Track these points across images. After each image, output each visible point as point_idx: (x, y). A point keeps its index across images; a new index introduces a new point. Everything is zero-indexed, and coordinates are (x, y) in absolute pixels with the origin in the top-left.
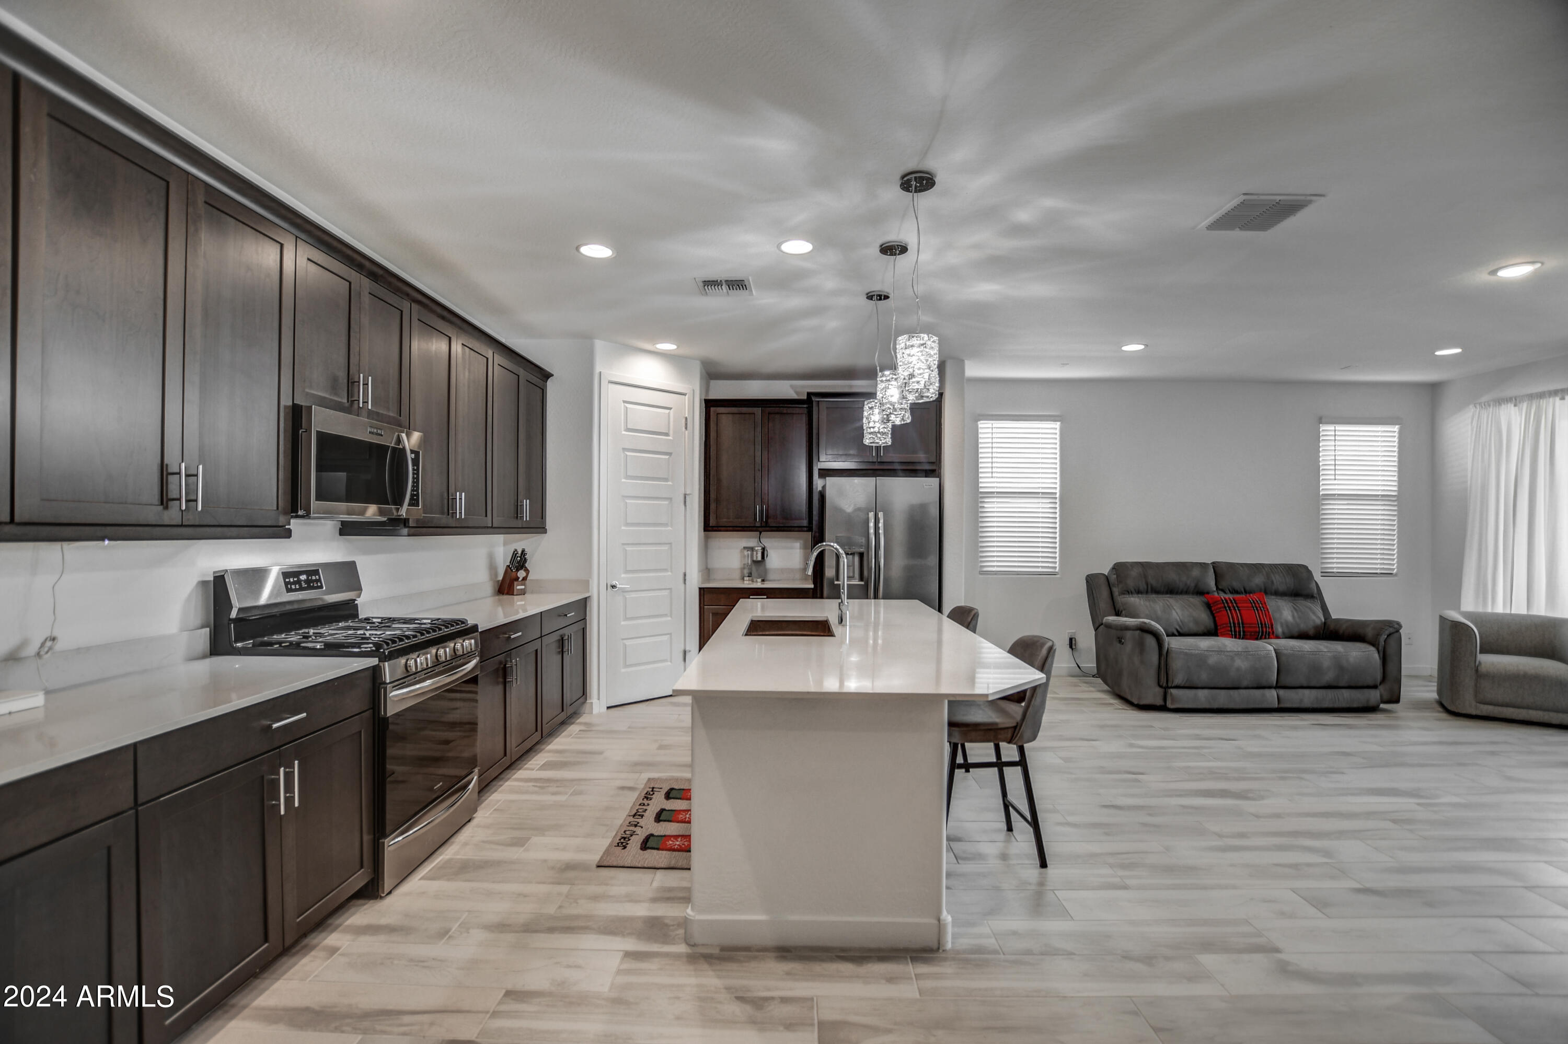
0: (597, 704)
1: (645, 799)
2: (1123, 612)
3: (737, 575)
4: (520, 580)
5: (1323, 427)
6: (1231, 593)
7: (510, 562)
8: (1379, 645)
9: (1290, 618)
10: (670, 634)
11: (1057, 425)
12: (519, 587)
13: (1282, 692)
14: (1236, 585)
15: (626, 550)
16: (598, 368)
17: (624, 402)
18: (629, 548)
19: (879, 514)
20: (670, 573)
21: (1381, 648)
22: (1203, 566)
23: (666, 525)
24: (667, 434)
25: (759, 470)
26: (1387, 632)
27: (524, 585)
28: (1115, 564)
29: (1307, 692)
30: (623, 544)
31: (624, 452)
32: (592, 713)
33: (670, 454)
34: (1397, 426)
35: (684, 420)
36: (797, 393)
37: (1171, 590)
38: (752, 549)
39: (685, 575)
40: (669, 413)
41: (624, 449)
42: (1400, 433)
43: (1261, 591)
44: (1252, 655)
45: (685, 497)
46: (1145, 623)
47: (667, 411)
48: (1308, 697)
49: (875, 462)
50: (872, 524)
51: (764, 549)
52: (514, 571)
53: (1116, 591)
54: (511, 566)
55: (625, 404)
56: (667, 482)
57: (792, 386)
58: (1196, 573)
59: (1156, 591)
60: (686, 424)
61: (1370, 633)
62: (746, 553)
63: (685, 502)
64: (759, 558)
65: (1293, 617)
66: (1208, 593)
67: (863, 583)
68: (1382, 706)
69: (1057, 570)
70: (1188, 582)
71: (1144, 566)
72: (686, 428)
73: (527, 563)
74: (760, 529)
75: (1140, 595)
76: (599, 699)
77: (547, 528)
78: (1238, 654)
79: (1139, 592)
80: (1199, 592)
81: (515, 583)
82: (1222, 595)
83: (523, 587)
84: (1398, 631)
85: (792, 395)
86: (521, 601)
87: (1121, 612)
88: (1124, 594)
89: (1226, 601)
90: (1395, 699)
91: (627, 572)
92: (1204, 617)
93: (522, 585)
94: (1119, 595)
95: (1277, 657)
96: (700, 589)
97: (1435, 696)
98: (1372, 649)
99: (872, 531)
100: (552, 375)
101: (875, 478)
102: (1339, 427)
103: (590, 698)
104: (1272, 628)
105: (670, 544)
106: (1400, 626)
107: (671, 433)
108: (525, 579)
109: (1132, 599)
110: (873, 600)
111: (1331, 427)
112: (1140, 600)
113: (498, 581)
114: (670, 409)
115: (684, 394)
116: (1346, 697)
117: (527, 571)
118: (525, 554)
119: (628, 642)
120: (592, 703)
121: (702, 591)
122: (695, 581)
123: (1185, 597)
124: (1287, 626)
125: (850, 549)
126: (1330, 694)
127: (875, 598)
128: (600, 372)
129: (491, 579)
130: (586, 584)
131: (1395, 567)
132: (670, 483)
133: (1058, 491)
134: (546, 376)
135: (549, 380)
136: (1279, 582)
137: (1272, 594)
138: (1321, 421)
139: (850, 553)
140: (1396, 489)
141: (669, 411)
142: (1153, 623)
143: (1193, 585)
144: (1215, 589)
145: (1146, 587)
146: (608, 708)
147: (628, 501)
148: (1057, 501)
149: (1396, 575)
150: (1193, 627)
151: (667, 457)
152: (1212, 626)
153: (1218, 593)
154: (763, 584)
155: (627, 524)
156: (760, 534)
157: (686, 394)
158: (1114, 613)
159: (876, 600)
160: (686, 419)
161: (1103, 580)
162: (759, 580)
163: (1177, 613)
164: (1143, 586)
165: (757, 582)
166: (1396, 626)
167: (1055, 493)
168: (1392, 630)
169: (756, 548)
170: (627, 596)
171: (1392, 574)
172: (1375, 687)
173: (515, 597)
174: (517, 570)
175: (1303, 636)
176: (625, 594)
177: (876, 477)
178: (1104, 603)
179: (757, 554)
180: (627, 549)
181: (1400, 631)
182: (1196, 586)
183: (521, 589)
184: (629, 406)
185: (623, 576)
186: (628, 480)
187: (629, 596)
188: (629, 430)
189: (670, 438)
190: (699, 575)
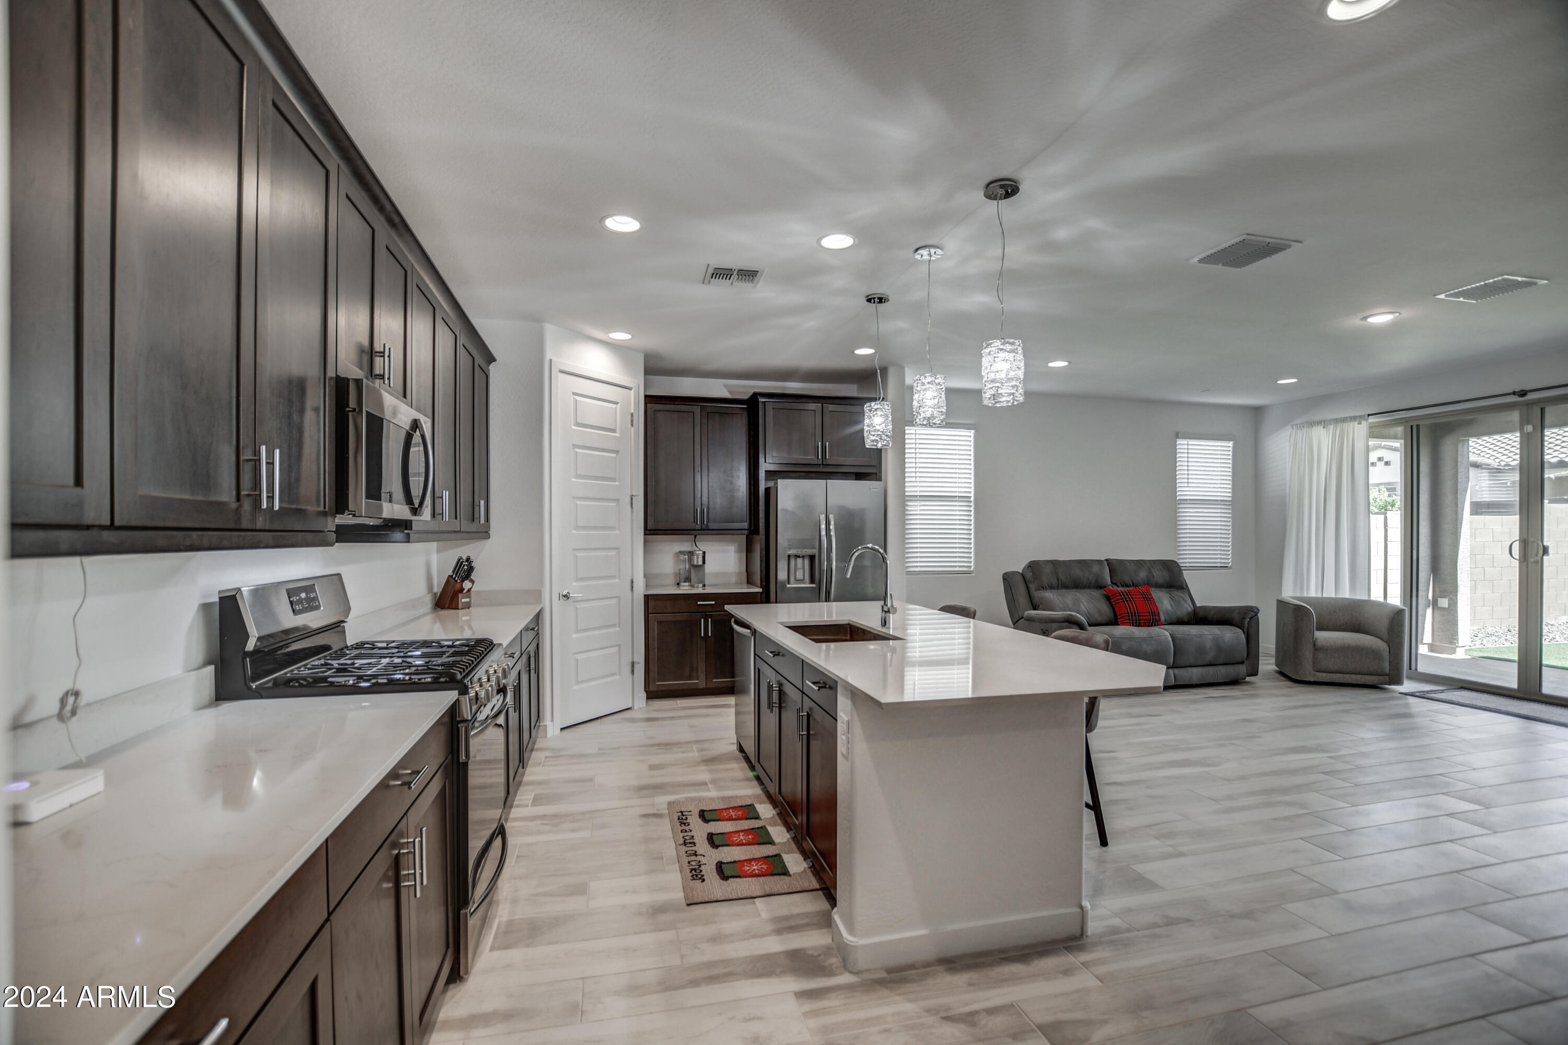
0: (551, 727)
1: (683, 825)
2: (1041, 606)
3: (671, 580)
4: (465, 592)
5: (1179, 442)
6: (1123, 586)
7: (454, 572)
8: (1244, 626)
9: (1169, 607)
10: (619, 645)
11: (971, 433)
12: (463, 600)
13: (1177, 671)
14: (1127, 579)
15: (577, 556)
16: (549, 354)
17: (574, 394)
18: (579, 554)
19: (830, 516)
20: (618, 581)
21: (1245, 629)
22: (1100, 562)
23: (613, 528)
24: (613, 431)
25: (699, 471)
26: (1250, 616)
27: (469, 597)
28: (1030, 562)
29: (1195, 670)
30: (574, 550)
31: (573, 449)
32: (546, 737)
33: (617, 452)
34: (1231, 442)
35: (630, 416)
36: (730, 392)
37: (1077, 585)
38: (691, 553)
39: (632, 582)
40: (616, 407)
41: (575, 446)
42: (1234, 448)
43: (1144, 584)
44: (1155, 640)
45: (632, 499)
46: (1072, 615)
47: (614, 406)
48: (1195, 674)
49: (820, 465)
50: (823, 527)
51: (704, 553)
52: (459, 581)
53: (1032, 587)
54: (454, 576)
55: (576, 397)
56: (614, 482)
57: (726, 386)
58: (1096, 569)
59: (1065, 587)
60: (632, 421)
61: (1236, 617)
62: (682, 557)
63: (632, 504)
64: (700, 563)
65: (1171, 605)
66: (1105, 587)
67: (814, 585)
68: (1248, 679)
69: (972, 569)
70: (1090, 578)
71: (1055, 563)
72: (632, 425)
73: (474, 572)
74: (696, 532)
75: (1052, 591)
76: (552, 721)
77: (490, 532)
78: (1144, 639)
79: (1051, 588)
80: (1100, 586)
81: (460, 595)
82: (1115, 588)
83: (467, 600)
84: (1256, 615)
85: (725, 394)
86: (466, 615)
87: (1039, 606)
88: (1039, 589)
89: (1122, 593)
90: (1254, 673)
91: (579, 579)
92: (1104, 609)
93: (467, 598)
94: (1036, 591)
95: (1172, 640)
96: (645, 595)
97: (1274, 667)
98: (1240, 631)
99: (823, 533)
100: (495, 360)
101: (825, 481)
102: (1191, 442)
103: (543, 722)
104: (1159, 616)
105: (617, 549)
106: (1259, 611)
107: (618, 430)
108: (469, 590)
109: (1047, 594)
110: (825, 603)
111: (1185, 442)
112: (1053, 595)
113: (435, 594)
114: (616, 403)
115: (630, 389)
116: (1223, 672)
117: (473, 582)
118: (471, 561)
119: (579, 657)
120: (546, 725)
121: (647, 597)
122: (641, 589)
123: (1088, 591)
124: (1168, 614)
125: (802, 552)
126: (1210, 670)
127: (826, 601)
128: (551, 360)
129: (429, 593)
130: (537, 595)
131: (1230, 561)
132: (617, 483)
133: (972, 495)
134: (491, 357)
135: (492, 364)
136: (1159, 575)
137: (1153, 586)
138: (1177, 436)
139: (801, 555)
140: (1230, 495)
141: (616, 405)
142: (1078, 615)
143: (1094, 580)
144: (1110, 583)
145: (1057, 583)
146: (562, 729)
147: (578, 502)
148: (972, 504)
149: (1231, 568)
150: (1098, 618)
151: (614, 455)
152: (1113, 616)
153: (1112, 587)
154: (704, 589)
155: (577, 528)
156: (695, 538)
157: (632, 388)
158: (1031, 607)
159: (828, 603)
160: (632, 415)
161: (1020, 579)
162: (700, 585)
163: (1084, 606)
164: (1054, 582)
165: (698, 587)
166: (1256, 610)
167: (970, 497)
168: (1252, 614)
169: (697, 552)
170: (578, 607)
171: (1227, 567)
172: (1242, 663)
173: (460, 612)
174: (463, 581)
175: (1180, 622)
176: (577, 604)
177: (826, 479)
178: (1022, 599)
179: (698, 558)
180: (578, 554)
181: (1258, 615)
182: (1096, 581)
183: (466, 602)
184: (578, 398)
185: (574, 584)
186: (576, 479)
187: (580, 606)
188: (578, 424)
189: (617, 435)
190: (644, 582)
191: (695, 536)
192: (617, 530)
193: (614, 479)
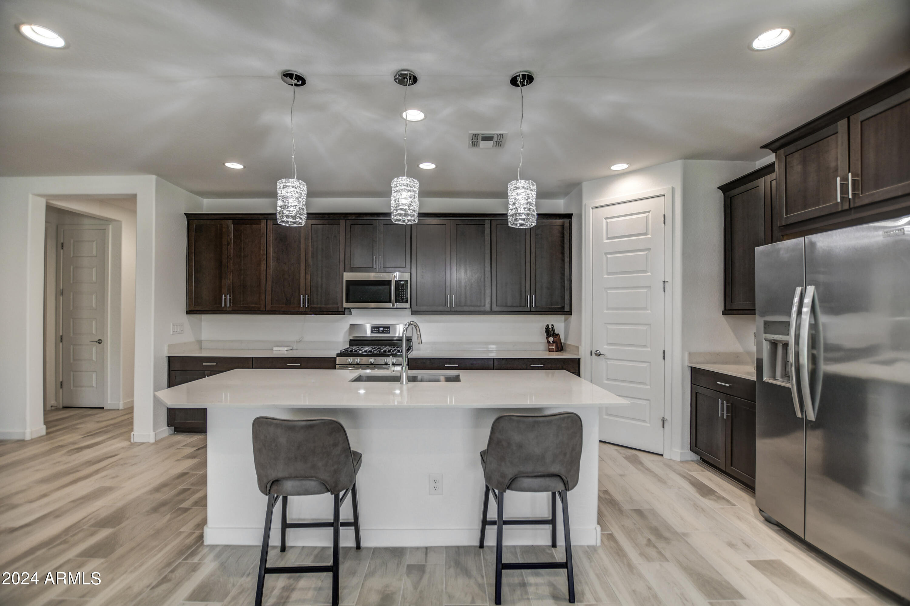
4: (551, 343)
10: (649, 400)
12: (550, 347)
16: (585, 200)
17: (606, 218)
18: (610, 327)
19: (809, 288)
20: (649, 349)
23: (645, 309)
24: (646, 234)
30: (606, 324)
31: (606, 256)
33: (648, 250)
35: (664, 217)
39: (664, 352)
40: (647, 216)
41: (606, 254)
45: (665, 284)
47: (646, 214)
49: (844, 211)
50: (796, 305)
56: (647, 273)
63: (664, 289)
72: (665, 225)
77: (572, 311)
91: (609, 344)
93: (552, 346)
99: (794, 311)
100: (572, 214)
105: (650, 324)
107: (650, 232)
114: (649, 212)
115: (662, 196)
122: (681, 358)
128: (587, 203)
130: (579, 349)
132: (650, 274)
134: (571, 217)
147: (608, 292)
151: (645, 253)
155: (608, 309)
157: (667, 194)
174: (549, 337)
180: (608, 327)
184: (609, 220)
185: (605, 347)
186: (608, 275)
187: (609, 362)
188: (609, 238)
189: (650, 236)
190: (687, 355)
192: (648, 310)
193: (645, 271)
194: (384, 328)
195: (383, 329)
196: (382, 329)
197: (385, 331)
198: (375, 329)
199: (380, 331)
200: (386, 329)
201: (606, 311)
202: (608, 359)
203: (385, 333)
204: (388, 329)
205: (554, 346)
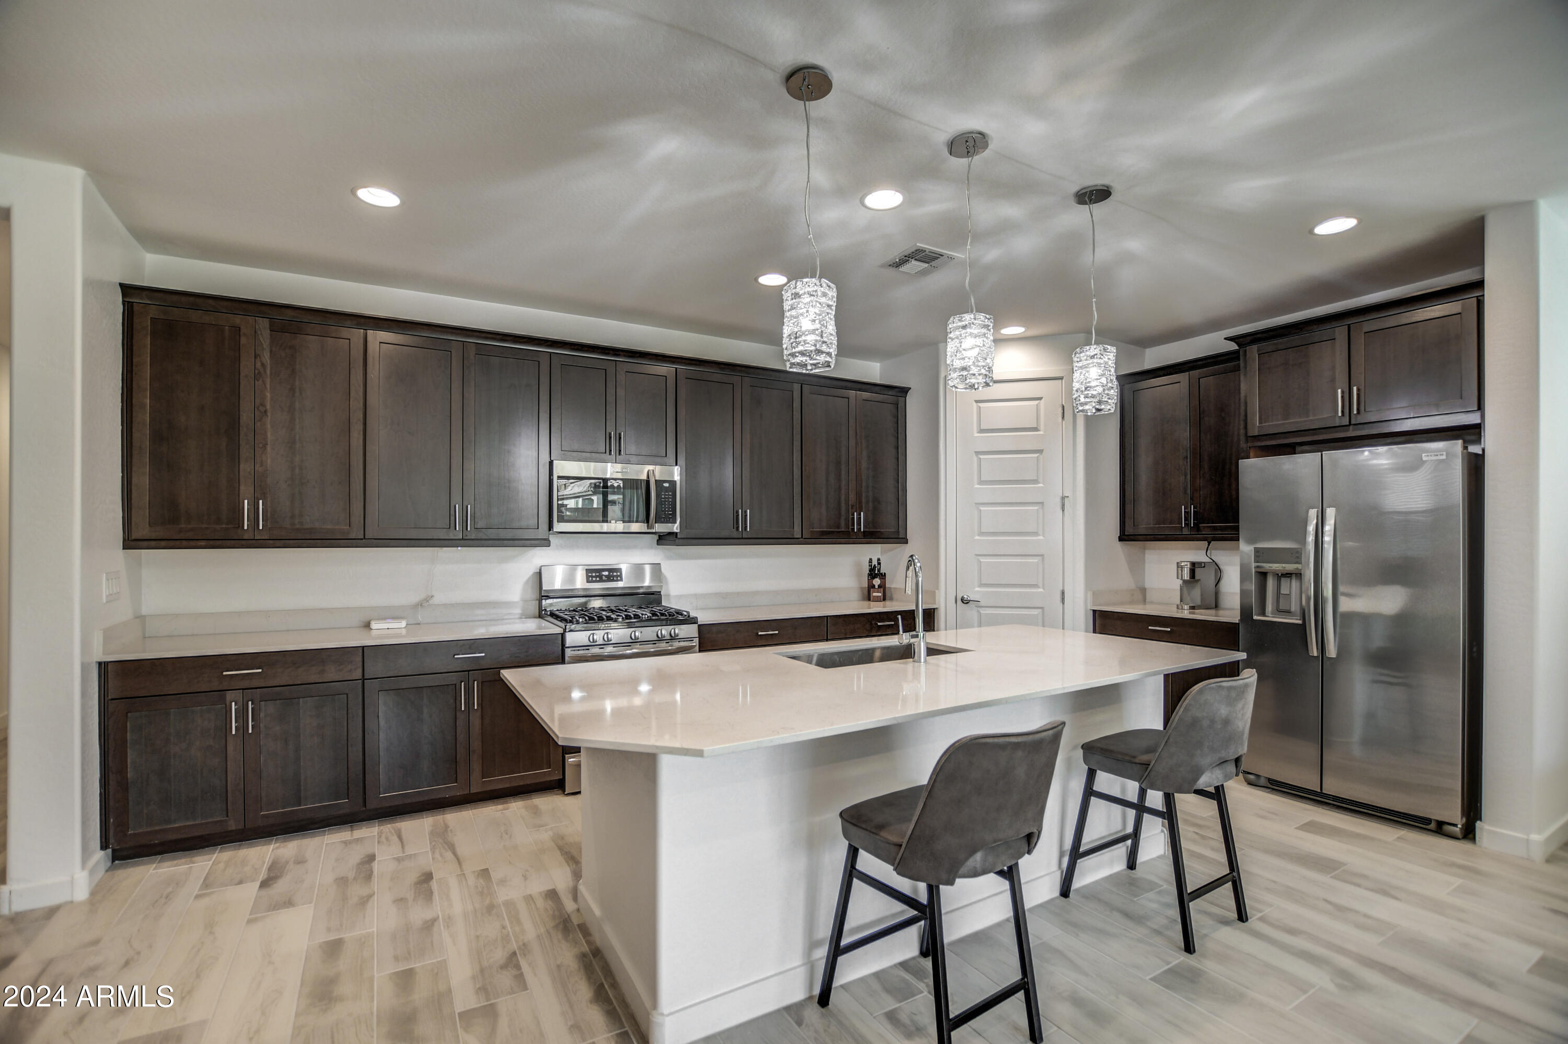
4: (875, 587)
12: (875, 594)
15: (981, 562)
17: (977, 401)
18: (983, 560)
20: (1041, 590)
23: (1036, 534)
24: (1036, 429)
25: (1187, 458)
30: (979, 555)
31: (977, 455)
33: (1040, 451)
35: (1061, 410)
39: (1063, 593)
40: (1041, 404)
41: (977, 453)
45: (1062, 501)
47: (1036, 402)
55: (979, 404)
56: (1037, 484)
60: (1064, 415)
63: (1062, 506)
72: (1063, 419)
73: (883, 572)
77: (908, 538)
81: (870, 590)
83: (879, 594)
91: (981, 585)
93: (878, 592)
96: (1094, 612)
99: (1311, 538)
100: (910, 389)
101: (1320, 453)
105: (1042, 555)
107: (1042, 427)
108: (881, 587)
114: (1040, 399)
115: (1060, 378)
117: (881, 579)
121: (1098, 614)
122: (1084, 603)
130: (932, 597)
132: (1041, 485)
134: (904, 391)
135: (908, 393)
141: (1038, 401)
147: (984, 509)
151: (1036, 455)
155: (981, 534)
156: (1209, 545)
157: (1063, 377)
160: (1064, 408)
162: (1187, 607)
165: (1183, 609)
170: (982, 612)
173: (872, 603)
174: (873, 578)
176: (980, 609)
177: (1323, 453)
183: (878, 596)
184: (981, 405)
185: (978, 588)
186: (981, 485)
187: (983, 611)
188: (982, 431)
189: (1041, 433)
190: (1090, 595)
191: (1209, 544)
192: (1040, 535)
193: (1035, 482)
194: (610, 570)
195: (609, 574)
196: (606, 573)
197: (613, 576)
198: (594, 574)
199: (604, 578)
200: (615, 574)
201: (977, 538)
202: (981, 607)
203: (613, 581)
204: (619, 574)
205: (881, 593)
